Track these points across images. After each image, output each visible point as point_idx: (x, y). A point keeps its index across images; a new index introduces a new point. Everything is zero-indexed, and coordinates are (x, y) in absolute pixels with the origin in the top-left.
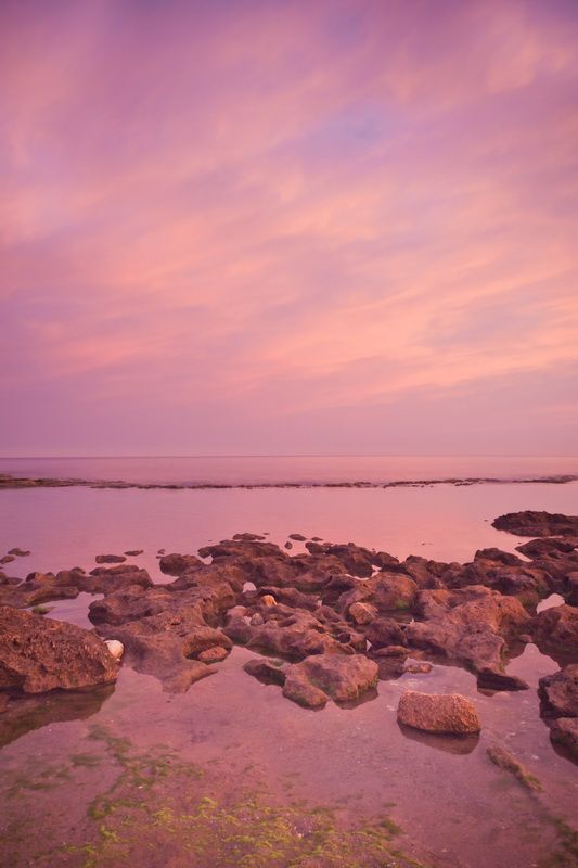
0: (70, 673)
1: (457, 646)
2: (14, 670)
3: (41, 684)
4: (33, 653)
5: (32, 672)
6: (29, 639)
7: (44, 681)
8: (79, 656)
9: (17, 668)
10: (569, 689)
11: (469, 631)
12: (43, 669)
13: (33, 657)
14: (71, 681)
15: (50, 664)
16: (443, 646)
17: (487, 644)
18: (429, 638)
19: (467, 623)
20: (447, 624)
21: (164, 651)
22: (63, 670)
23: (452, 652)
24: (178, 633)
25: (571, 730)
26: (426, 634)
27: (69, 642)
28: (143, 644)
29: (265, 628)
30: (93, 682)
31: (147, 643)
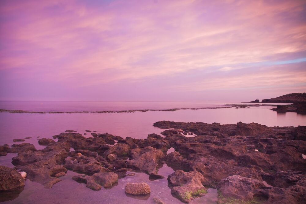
0: (6, 185)
1: (143, 167)
8: (9, 178)
10: (177, 178)
11: (147, 162)
14: (6, 188)
16: (138, 167)
17: (152, 165)
18: (134, 165)
19: (146, 159)
20: (140, 160)
21: (43, 174)
22: (3, 184)
23: (141, 169)
24: (47, 168)
25: (177, 190)
26: (133, 163)
27: (5, 173)
28: (34, 172)
29: (79, 164)
30: (15, 187)
31: (36, 172)
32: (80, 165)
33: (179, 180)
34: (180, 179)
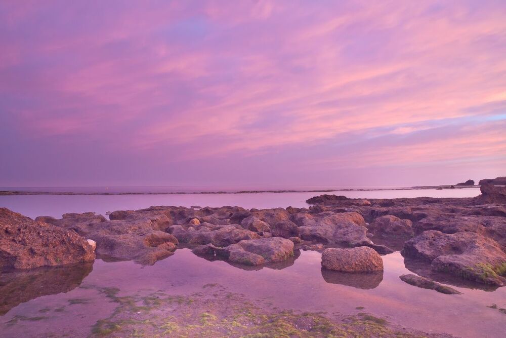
0: (56, 255)
1: (334, 236)
2: (5, 252)
3: (30, 262)
4: (24, 240)
5: (22, 253)
6: (19, 230)
7: (32, 261)
8: (63, 242)
9: (9, 250)
11: (340, 227)
12: (32, 252)
13: (23, 243)
14: (56, 261)
15: (38, 247)
16: (324, 237)
17: (356, 231)
18: (313, 233)
19: (336, 224)
20: (324, 225)
21: (130, 243)
22: (49, 252)
23: (332, 240)
24: (138, 234)
25: (452, 261)
26: (311, 231)
27: (53, 231)
28: (112, 240)
29: (201, 231)
30: (75, 262)
31: (115, 239)
32: (204, 233)
33: (440, 247)
34: (442, 246)
